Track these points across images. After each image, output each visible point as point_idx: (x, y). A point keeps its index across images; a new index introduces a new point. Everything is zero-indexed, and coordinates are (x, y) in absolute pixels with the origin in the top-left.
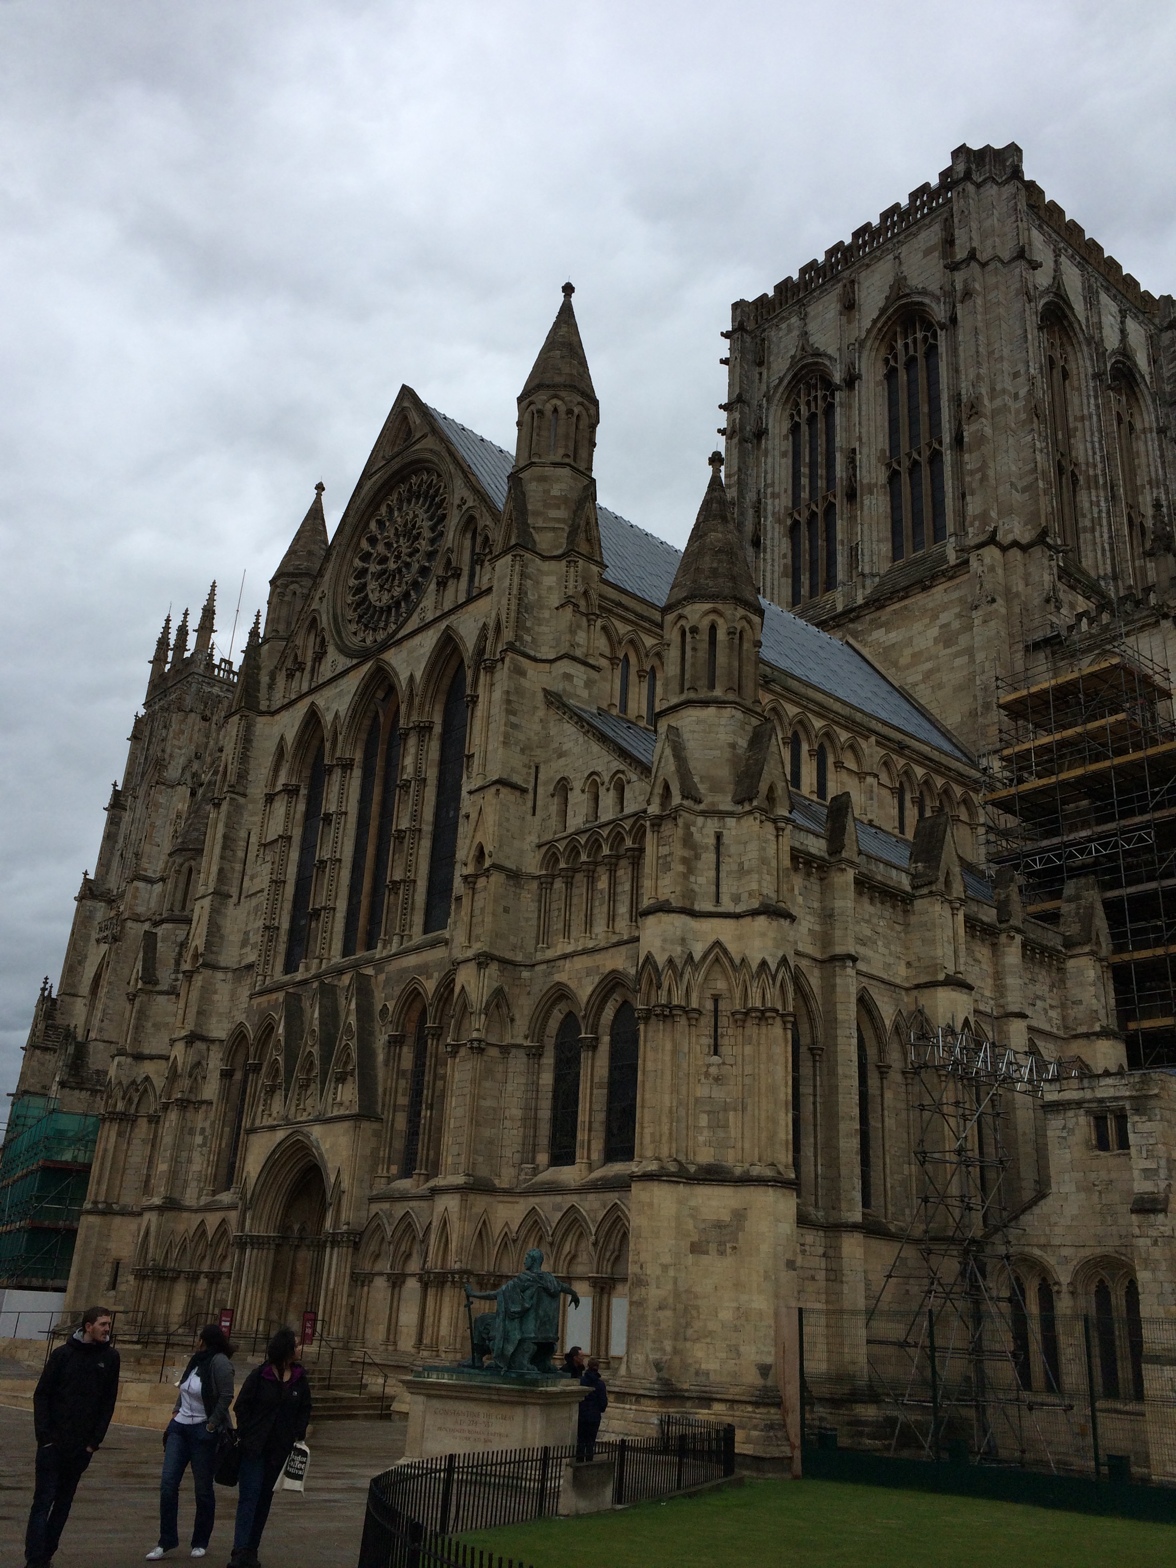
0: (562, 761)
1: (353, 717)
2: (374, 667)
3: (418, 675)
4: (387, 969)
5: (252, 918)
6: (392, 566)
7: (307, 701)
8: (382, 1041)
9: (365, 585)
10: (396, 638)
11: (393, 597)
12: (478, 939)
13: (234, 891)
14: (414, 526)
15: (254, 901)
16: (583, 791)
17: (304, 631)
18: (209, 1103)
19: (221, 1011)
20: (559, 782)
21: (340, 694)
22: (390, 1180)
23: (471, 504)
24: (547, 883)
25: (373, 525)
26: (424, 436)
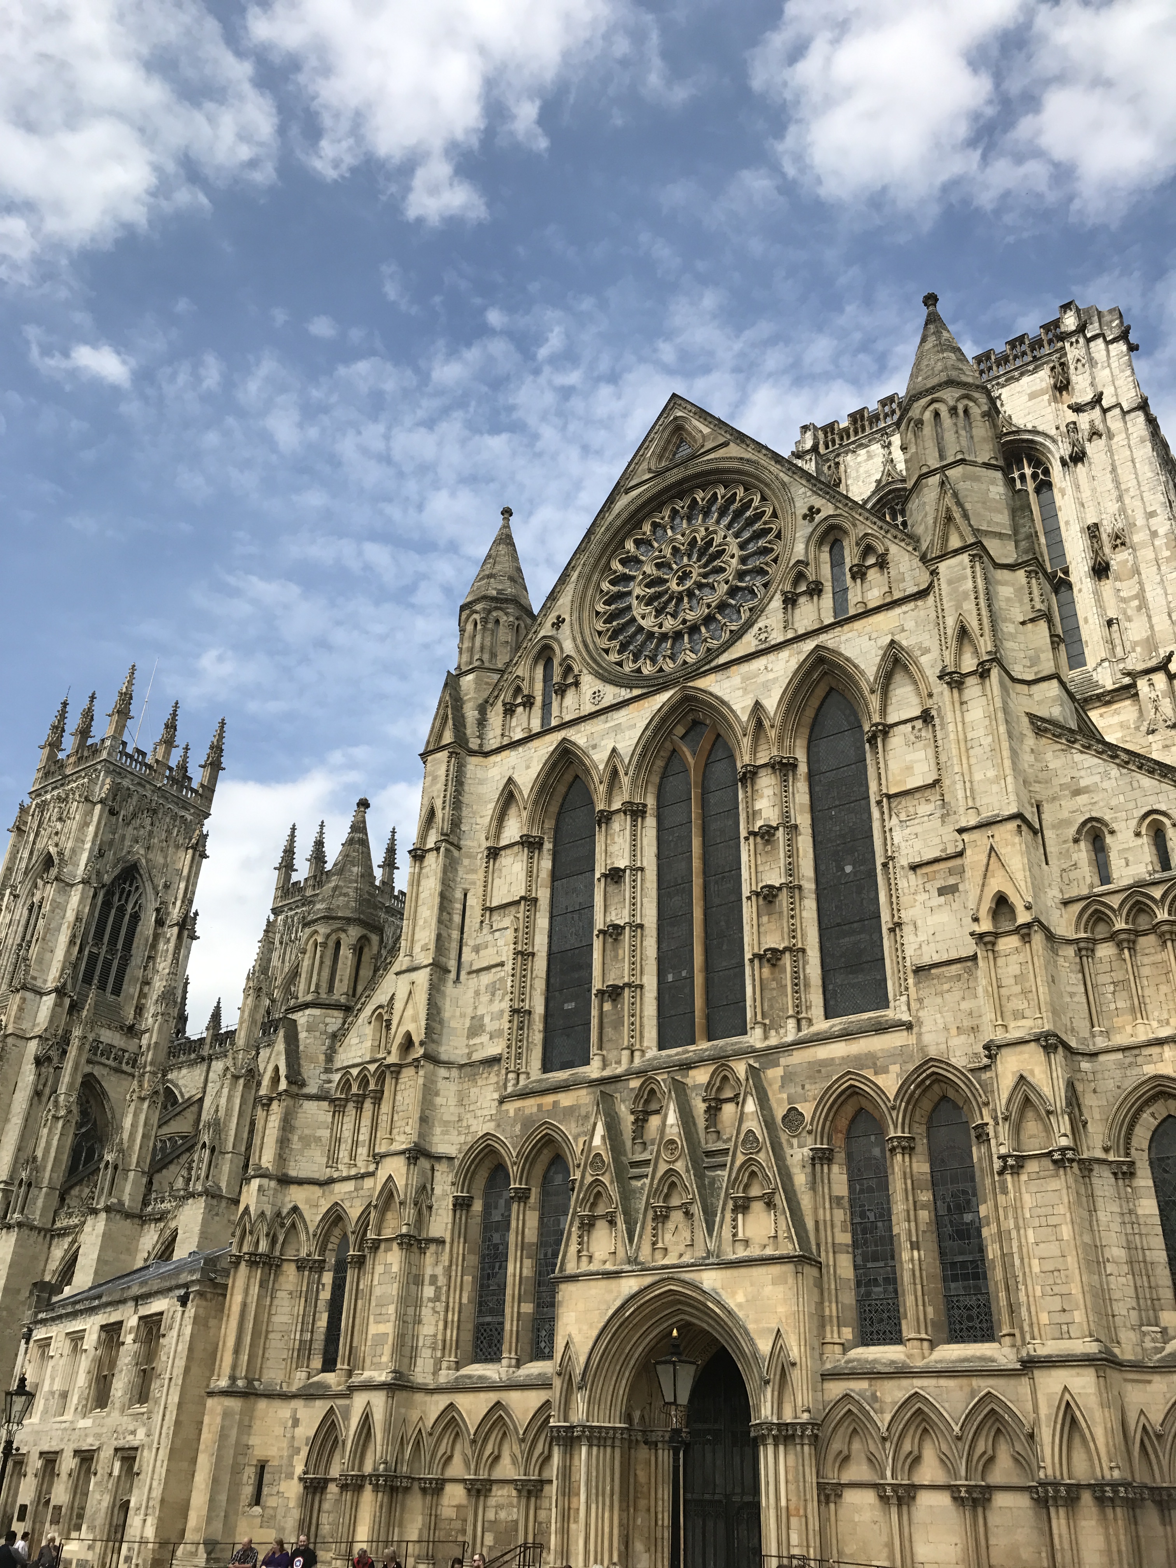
0: (1082, 799)
1: (643, 755)
2: (678, 697)
3: (771, 704)
4: (783, 1061)
5: (485, 998)
6: (674, 586)
7: (555, 738)
8: (798, 1157)
9: (629, 608)
10: (713, 664)
11: (684, 621)
12: (1019, 1015)
13: (452, 964)
14: (710, 543)
15: (486, 979)
16: (1138, 834)
17: (529, 661)
18: (440, 1242)
19: (446, 1117)
20: (1084, 823)
21: (617, 729)
22: (845, 1347)
23: (831, 512)
24: (1087, 949)
25: (630, 545)
26: (725, 444)
